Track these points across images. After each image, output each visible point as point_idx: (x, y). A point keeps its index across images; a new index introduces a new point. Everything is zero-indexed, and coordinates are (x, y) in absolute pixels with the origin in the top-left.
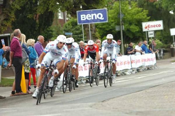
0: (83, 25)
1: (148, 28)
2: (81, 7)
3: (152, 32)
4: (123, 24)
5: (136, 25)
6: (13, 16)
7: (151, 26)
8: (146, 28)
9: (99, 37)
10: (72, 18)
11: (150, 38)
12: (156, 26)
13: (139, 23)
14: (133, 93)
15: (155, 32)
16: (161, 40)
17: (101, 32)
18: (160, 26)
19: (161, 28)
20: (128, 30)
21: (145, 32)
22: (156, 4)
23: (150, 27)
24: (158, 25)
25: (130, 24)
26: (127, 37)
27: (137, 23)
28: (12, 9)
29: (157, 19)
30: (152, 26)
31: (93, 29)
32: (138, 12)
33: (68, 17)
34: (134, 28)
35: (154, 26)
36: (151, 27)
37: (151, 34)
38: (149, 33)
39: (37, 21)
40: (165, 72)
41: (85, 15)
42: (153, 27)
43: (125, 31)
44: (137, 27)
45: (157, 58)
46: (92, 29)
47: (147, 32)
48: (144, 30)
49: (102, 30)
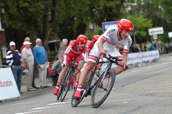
1: (153, 33)
2: (105, 20)
3: (156, 36)
5: (144, 31)
6: (58, 28)
8: (151, 33)
10: (100, 28)
11: (155, 40)
13: (146, 29)
14: (144, 79)
15: (158, 35)
16: (162, 41)
18: (161, 31)
19: (162, 32)
20: (139, 35)
21: (151, 36)
22: (158, 16)
24: (160, 30)
25: (140, 30)
26: (138, 40)
27: (145, 30)
28: (57, 23)
29: (159, 26)
32: (145, 22)
33: (96, 27)
34: (143, 33)
35: (157, 31)
37: (155, 37)
38: (154, 36)
39: (75, 31)
40: (166, 63)
41: (108, 26)
43: (137, 35)
45: (160, 54)
48: (150, 34)
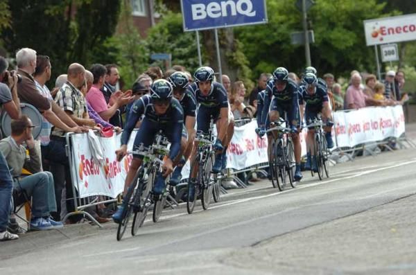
0: (197, 33)
1: (380, 35)
3: (393, 48)
4: (311, 26)
6: (3, 10)
7: (389, 30)
8: (375, 35)
9: (246, 64)
10: (170, 12)
11: (388, 63)
12: (402, 31)
15: (402, 45)
17: (251, 49)
18: (412, 29)
20: (326, 43)
21: (372, 47)
23: (385, 34)
24: (408, 26)
25: (332, 26)
27: (349, 23)
30: (393, 29)
31: (227, 42)
33: (158, 9)
34: (342, 38)
35: (398, 30)
36: (389, 33)
37: (389, 53)
38: (384, 49)
41: (203, 7)
42: (393, 32)
43: (317, 45)
44: (351, 33)
46: (225, 43)
47: (379, 46)
48: (370, 41)
49: (252, 45)
